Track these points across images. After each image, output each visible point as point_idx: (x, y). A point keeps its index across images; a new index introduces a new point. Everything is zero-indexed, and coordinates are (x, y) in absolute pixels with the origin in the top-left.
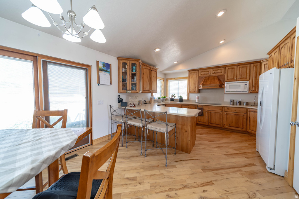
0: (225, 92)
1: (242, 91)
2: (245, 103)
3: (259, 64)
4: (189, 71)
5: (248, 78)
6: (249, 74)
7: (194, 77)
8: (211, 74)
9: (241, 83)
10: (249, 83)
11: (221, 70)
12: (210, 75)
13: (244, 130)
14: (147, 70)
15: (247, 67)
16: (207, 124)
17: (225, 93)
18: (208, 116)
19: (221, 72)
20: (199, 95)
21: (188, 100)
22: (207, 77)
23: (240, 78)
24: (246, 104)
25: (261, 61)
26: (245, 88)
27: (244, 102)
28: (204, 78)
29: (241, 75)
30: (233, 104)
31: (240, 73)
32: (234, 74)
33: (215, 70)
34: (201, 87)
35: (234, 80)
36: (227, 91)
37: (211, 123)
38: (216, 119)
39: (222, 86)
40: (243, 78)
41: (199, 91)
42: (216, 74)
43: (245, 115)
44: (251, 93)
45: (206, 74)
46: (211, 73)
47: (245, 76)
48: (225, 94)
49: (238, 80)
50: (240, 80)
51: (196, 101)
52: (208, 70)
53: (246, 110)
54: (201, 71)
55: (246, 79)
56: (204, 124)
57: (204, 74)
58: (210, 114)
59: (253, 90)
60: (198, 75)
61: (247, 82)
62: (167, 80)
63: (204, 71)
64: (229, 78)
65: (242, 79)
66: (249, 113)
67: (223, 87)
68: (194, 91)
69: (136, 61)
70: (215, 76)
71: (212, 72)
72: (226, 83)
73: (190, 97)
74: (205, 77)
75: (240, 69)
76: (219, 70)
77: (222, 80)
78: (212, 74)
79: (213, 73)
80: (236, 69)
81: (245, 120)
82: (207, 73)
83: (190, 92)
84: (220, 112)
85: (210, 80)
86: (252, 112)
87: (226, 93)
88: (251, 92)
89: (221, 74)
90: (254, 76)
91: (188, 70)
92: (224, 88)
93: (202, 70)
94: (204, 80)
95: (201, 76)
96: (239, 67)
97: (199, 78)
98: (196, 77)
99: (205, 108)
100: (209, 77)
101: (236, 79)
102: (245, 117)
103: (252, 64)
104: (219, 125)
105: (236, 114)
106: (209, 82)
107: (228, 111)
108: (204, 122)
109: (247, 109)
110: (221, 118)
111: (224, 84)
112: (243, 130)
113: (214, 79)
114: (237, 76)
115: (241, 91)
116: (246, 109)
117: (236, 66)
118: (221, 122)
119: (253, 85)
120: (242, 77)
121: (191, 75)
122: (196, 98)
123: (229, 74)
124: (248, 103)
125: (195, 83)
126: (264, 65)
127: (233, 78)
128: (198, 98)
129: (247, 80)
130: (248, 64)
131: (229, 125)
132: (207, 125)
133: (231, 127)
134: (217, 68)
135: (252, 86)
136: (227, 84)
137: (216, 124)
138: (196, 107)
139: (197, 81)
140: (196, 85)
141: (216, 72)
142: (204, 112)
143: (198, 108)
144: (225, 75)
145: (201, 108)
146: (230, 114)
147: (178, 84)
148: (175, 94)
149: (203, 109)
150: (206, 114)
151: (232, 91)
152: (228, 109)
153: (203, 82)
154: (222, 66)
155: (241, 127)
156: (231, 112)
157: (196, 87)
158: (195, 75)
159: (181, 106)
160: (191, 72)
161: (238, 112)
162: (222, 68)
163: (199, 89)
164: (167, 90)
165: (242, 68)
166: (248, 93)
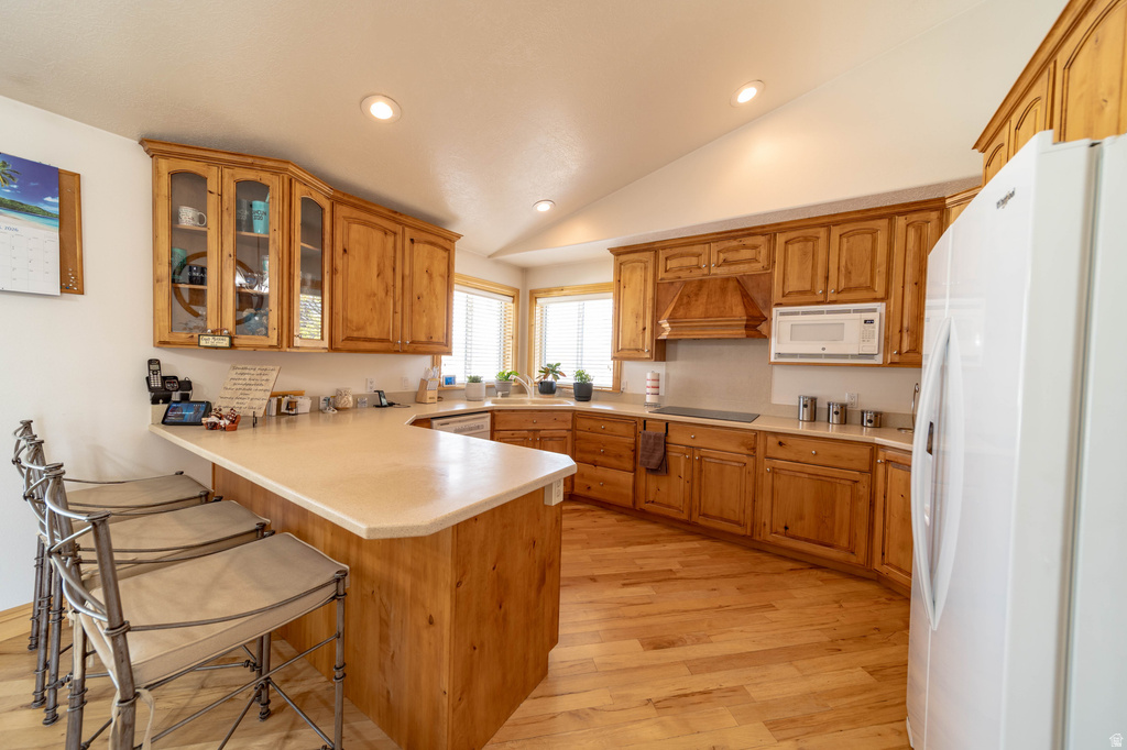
0: (772, 360)
1: (853, 356)
2: (867, 417)
3: (934, 215)
4: (618, 252)
5: (880, 291)
6: (883, 268)
7: (639, 283)
8: (709, 266)
9: (848, 311)
10: (884, 311)
11: (755, 247)
12: (706, 271)
13: (859, 558)
14: (378, 235)
15: (873, 232)
16: (684, 517)
17: (770, 363)
18: (689, 478)
19: (755, 260)
20: (660, 368)
21: (617, 391)
22: (691, 282)
23: (842, 285)
24: (870, 421)
25: (943, 199)
26: (865, 338)
27: (863, 413)
28: (678, 285)
29: (849, 273)
30: (813, 418)
31: (843, 263)
32: (814, 267)
33: (728, 250)
34: (664, 330)
35: (814, 299)
36: (779, 355)
37: (704, 515)
38: (726, 497)
39: (756, 328)
40: (856, 288)
41: (661, 350)
42: (733, 268)
43: (865, 479)
44: (893, 364)
45: (690, 269)
46: (712, 264)
47: (864, 280)
48: (777, 370)
49: (833, 298)
50: (842, 297)
51: (649, 399)
52: (696, 249)
53: (867, 457)
54: (669, 252)
55: (871, 296)
56: (672, 513)
57: (681, 269)
58: (696, 464)
59: (905, 348)
60: (655, 275)
61: (874, 310)
62: (534, 296)
63: (682, 255)
64: (791, 289)
65: (852, 291)
66: (881, 469)
67: (764, 332)
68: (638, 351)
69: (263, 168)
70: (728, 279)
71: (714, 259)
72: (775, 311)
73: (625, 379)
74: (686, 283)
75: (845, 240)
76: (745, 247)
77: (758, 297)
78: (714, 270)
79: (721, 261)
80: (822, 243)
81: (863, 506)
82: (694, 261)
83: (621, 355)
84: (745, 459)
85: (703, 299)
86: (893, 469)
87: (775, 364)
88: (897, 359)
89: (757, 267)
90: (908, 279)
91: (612, 250)
92: (765, 338)
93: (671, 247)
94: (680, 298)
95: (665, 275)
96: (836, 231)
97: (657, 285)
98: (645, 281)
99: (675, 437)
100: (701, 283)
101: (825, 292)
102: (863, 490)
103: (900, 214)
104: (737, 523)
105: (822, 471)
106: (698, 309)
107: (781, 453)
108: (669, 506)
109: (875, 448)
110: (750, 488)
111: (765, 319)
112: (853, 559)
113: (723, 290)
114: (827, 278)
115: (846, 356)
116: (866, 451)
117: (822, 225)
118: (749, 511)
119: (905, 325)
120: (852, 284)
121: (626, 275)
122: (649, 383)
123: (793, 270)
124: (881, 414)
125: (642, 312)
127: (808, 287)
128: (655, 384)
129: (875, 300)
130: (881, 217)
131: (786, 528)
132: (687, 523)
133: (794, 537)
134: (735, 238)
135: (901, 331)
136: (781, 318)
137: (726, 520)
138: (636, 428)
139: (649, 304)
140: (644, 323)
141: (731, 256)
142: (670, 454)
143: (644, 435)
144: (771, 275)
145: (656, 437)
146: (792, 473)
147: (581, 316)
148: (559, 364)
149: (666, 443)
150: (679, 463)
151: (802, 356)
152: (780, 444)
153: (674, 309)
154: (759, 230)
155: (844, 542)
156: (794, 459)
157: (644, 329)
158: (639, 269)
159: (574, 420)
160: (623, 258)
161: (828, 463)
162: (760, 240)
163: (657, 340)
164: (530, 342)
165: (851, 239)
166: (878, 365)
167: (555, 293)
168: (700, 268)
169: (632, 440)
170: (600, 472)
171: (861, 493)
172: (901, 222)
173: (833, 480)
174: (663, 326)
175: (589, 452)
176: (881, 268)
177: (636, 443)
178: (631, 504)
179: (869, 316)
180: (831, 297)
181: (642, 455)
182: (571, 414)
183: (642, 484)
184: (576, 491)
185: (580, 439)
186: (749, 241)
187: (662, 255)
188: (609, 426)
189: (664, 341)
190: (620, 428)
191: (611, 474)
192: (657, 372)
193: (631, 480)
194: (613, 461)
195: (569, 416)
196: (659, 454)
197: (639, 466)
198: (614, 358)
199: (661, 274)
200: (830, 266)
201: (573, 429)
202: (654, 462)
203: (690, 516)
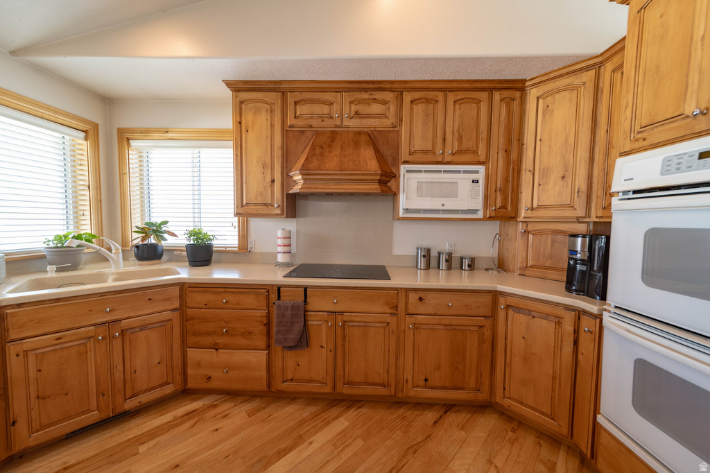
0: (401, 215)
1: (464, 212)
3: (518, 94)
4: (237, 87)
5: (482, 156)
7: (262, 125)
8: (341, 116)
9: (458, 172)
10: (484, 173)
11: (384, 102)
12: (338, 122)
13: (483, 396)
15: (478, 103)
16: (327, 389)
17: (399, 219)
18: (331, 347)
19: (383, 116)
20: (291, 225)
21: (243, 252)
22: (323, 133)
23: (456, 148)
24: (468, 265)
25: (524, 81)
26: (473, 196)
28: (309, 135)
29: (460, 137)
30: (428, 266)
31: (456, 128)
32: (434, 129)
33: (358, 102)
34: (295, 182)
35: (435, 159)
36: (407, 210)
37: (349, 383)
39: (387, 185)
40: (466, 151)
41: (293, 205)
42: (364, 121)
43: (488, 323)
44: (491, 218)
45: (322, 117)
46: (344, 115)
47: (471, 144)
48: (397, 225)
50: (457, 158)
51: (281, 258)
52: (329, 96)
53: (490, 304)
54: (298, 96)
55: (476, 159)
57: (312, 116)
58: (339, 331)
59: (499, 204)
60: (283, 121)
61: (478, 172)
62: (125, 137)
63: (312, 101)
64: (416, 148)
65: (464, 155)
66: (501, 315)
67: (394, 189)
68: (266, 205)
70: (359, 133)
71: (346, 110)
72: (403, 168)
73: (253, 237)
74: (317, 134)
75: (458, 106)
76: (375, 101)
77: (387, 152)
78: (346, 122)
79: (353, 113)
80: (440, 105)
81: (487, 347)
82: (325, 109)
83: (245, 211)
84: (388, 318)
85: (337, 151)
86: (516, 315)
87: (403, 219)
88: (493, 214)
89: (387, 124)
90: (501, 146)
91: (229, 84)
92: (394, 195)
93: (301, 91)
94: (313, 149)
95: (294, 122)
96: (451, 97)
97: (286, 132)
98: (272, 126)
99: (315, 303)
100: (333, 135)
101: (443, 153)
102: (487, 333)
103: (496, 89)
104: (383, 385)
105: (455, 321)
106: (332, 161)
107: (421, 308)
108: (310, 381)
109: (495, 294)
110: (393, 346)
111: (395, 177)
112: (479, 397)
113: (356, 144)
114: (444, 140)
115: (456, 212)
116: (489, 298)
117: (440, 90)
118: (392, 371)
119: (499, 186)
120: (464, 147)
121: (248, 117)
122: (280, 242)
125: (269, 162)
126: (538, 98)
127: (430, 147)
128: (286, 241)
129: (479, 163)
130: (483, 90)
131: (426, 380)
132: (328, 396)
133: (432, 388)
134: (365, 90)
135: (496, 190)
136: (408, 175)
137: (371, 384)
138: (268, 297)
139: (278, 153)
140: (272, 174)
141: (363, 109)
142: (310, 323)
143: (279, 307)
144: (398, 132)
145: (295, 308)
146: (430, 327)
147: (197, 166)
148: (166, 223)
149: (305, 311)
150: (321, 333)
151: (426, 211)
152: (421, 299)
153: (306, 159)
154: (388, 86)
155: (472, 383)
156: (433, 312)
157: (273, 181)
158: (264, 112)
159: (182, 297)
160: (244, 96)
161: (462, 313)
162: (388, 96)
163: (287, 194)
164: (123, 194)
165: (462, 106)
166: (480, 219)
167: (156, 135)
168: (332, 118)
169: (264, 312)
170: (224, 356)
171: (486, 337)
172: (497, 96)
173: (464, 328)
174: (295, 178)
175: (209, 334)
176: (484, 135)
177: (269, 315)
178: (265, 387)
179: (475, 177)
180: (448, 158)
181: (278, 332)
182: (177, 289)
183: (278, 363)
184: (190, 385)
185: (192, 318)
186: (379, 95)
187: (291, 98)
188: (232, 298)
189: (295, 195)
190: (248, 300)
191: (238, 357)
192: (288, 228)
193: (264, 359)
194: (241, 341)
195: (175, 292)
196: (298, 327)
197: (273, 342)
198: (237, 214)
199: (290, 120)
200: (447, 129)
201: (182, 309)
202: (293, 336)
203: (334, 387)
